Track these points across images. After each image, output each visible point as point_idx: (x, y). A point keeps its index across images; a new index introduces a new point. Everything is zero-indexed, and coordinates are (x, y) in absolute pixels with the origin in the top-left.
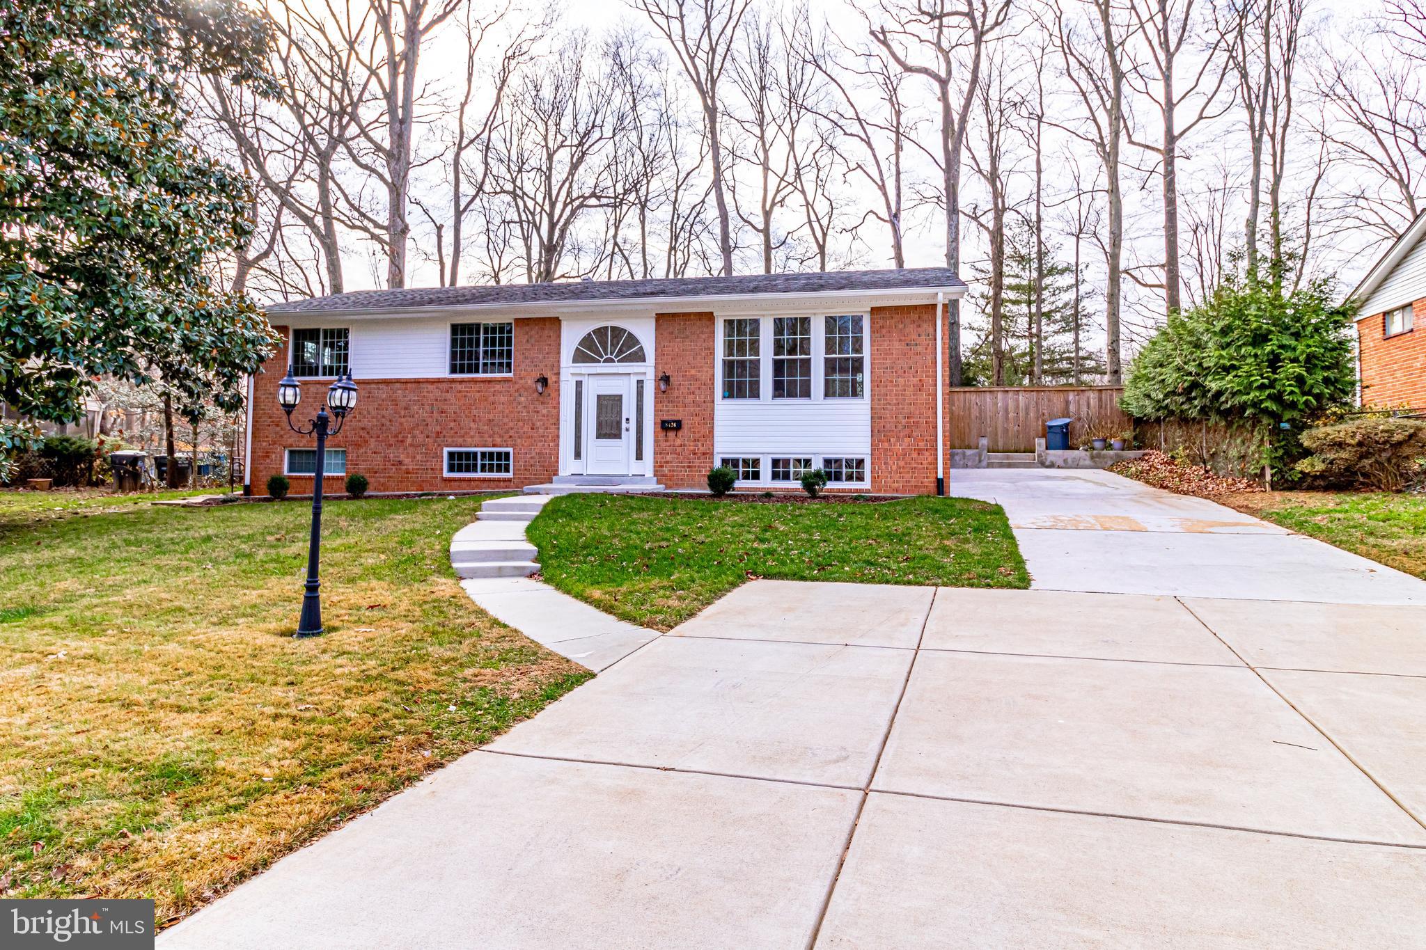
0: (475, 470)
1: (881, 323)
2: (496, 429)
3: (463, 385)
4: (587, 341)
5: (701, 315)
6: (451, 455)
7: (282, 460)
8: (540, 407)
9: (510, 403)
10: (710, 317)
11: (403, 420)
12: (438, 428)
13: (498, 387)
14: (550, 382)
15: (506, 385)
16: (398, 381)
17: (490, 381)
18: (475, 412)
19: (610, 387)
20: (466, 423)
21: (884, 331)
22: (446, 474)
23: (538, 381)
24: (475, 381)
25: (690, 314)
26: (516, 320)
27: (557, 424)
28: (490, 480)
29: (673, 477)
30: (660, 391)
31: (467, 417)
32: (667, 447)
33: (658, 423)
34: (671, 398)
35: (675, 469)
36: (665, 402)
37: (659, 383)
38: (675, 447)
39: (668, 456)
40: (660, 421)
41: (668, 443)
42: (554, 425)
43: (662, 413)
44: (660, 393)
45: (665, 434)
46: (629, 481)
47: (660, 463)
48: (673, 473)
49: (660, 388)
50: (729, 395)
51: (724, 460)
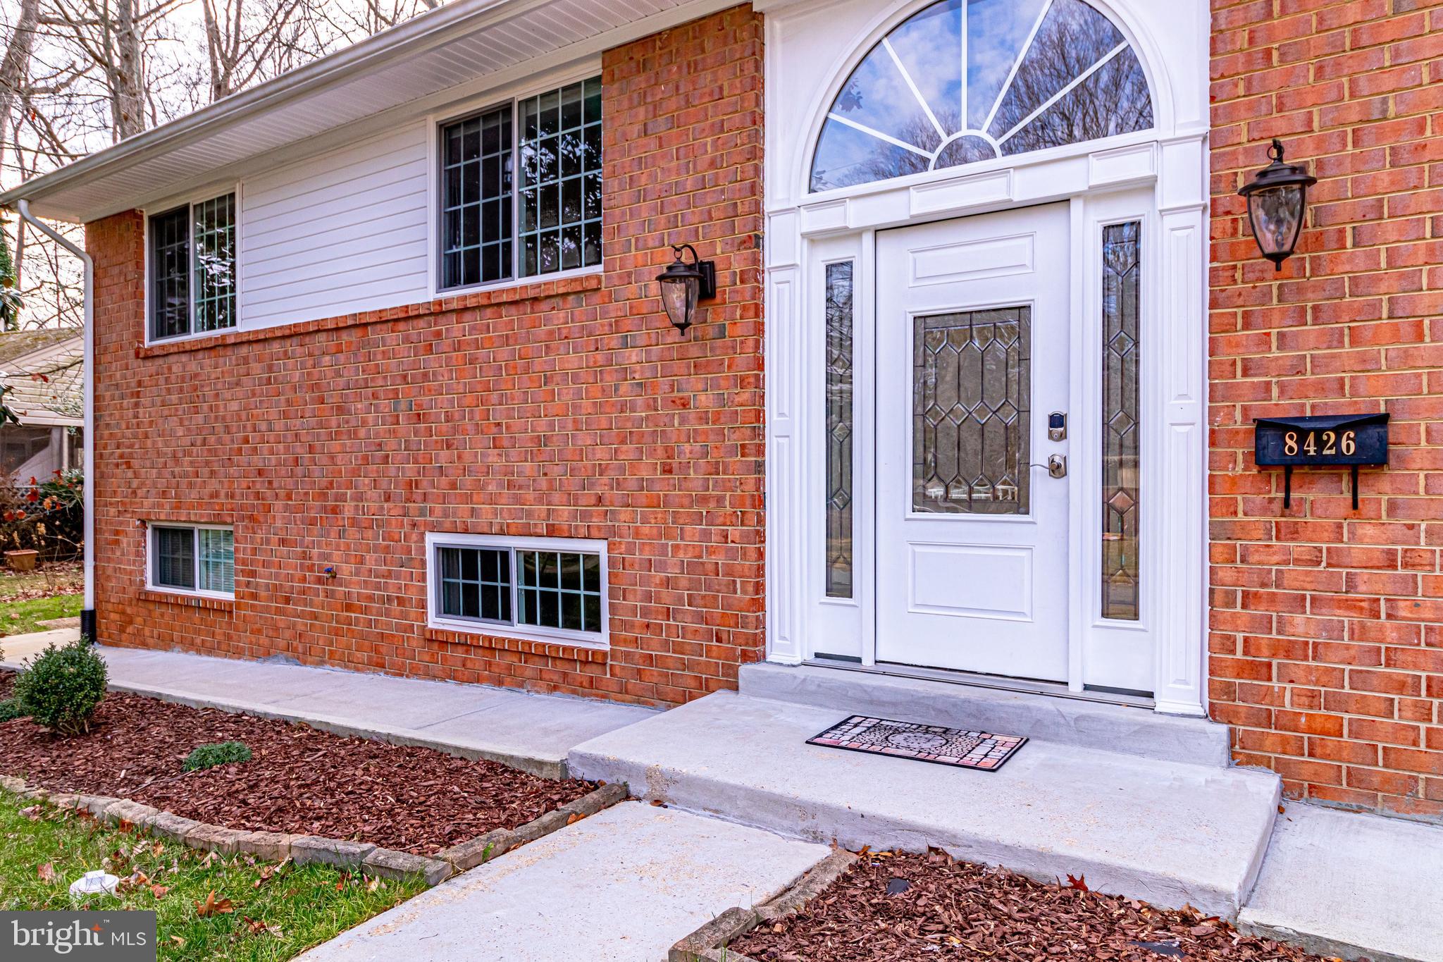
0: (506, 615)
2: (556, 471)
6: (446, 553)
7: (140, 554)
8: (692, 385)
9: (597, 372)
11: (335, 446)
12: (411, 470)
13: (562, 318)
14: (722, 278)
15: (584, 307)
16: (319, 328)
17: (538, 302)
18: (498, 413)
20: (478, 451)
22: (435, 621)
23: (666, 278)
24: (493, 303)
26: (610, 58)
27: (748, 449)
28: (543, 654)
29: (1329, 734)
30: (1239, 264)
31: (479, 430)
32: (1291, 567)
33: (1237, 432)
34: (1310, 295)
35: (1347, 690)
36: (1276, 318)
37: (1235, 221)
38: (1344, 571)
39: (1299, 618)
40: (1243, 423)
41: (1298, 547)
42: (742, 456)
43: (1256, 380)
44: (1238, 275)
45: (1282, 495)
46: (1062, 721)
47: (1246, 653)
48: (1333, 713)
49: (1243, 247)
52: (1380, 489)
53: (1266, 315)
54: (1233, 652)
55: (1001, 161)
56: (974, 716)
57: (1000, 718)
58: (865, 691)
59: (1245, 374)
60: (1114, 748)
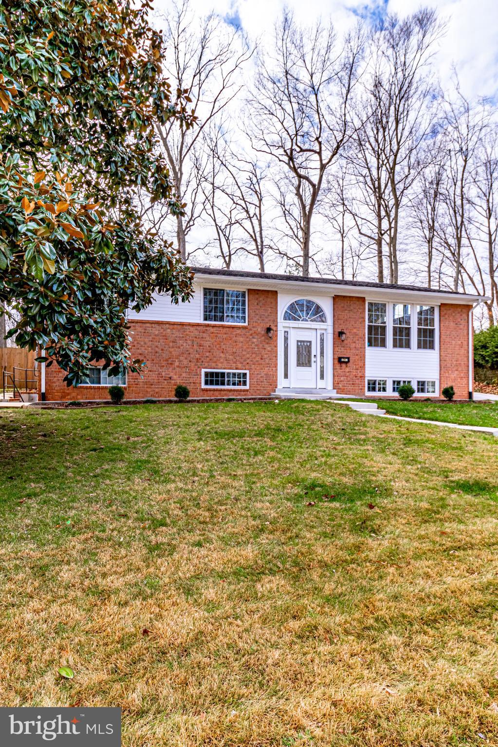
0: (223, 384)
1: (445, 311)
2: (238, 358)
3: (215, 329)
4: (292, 307)
5: (358, 298)
6: (207, 374)
8: (266, 346)
9: (247, 342)
10: (363, 299)
11: (171, 350)
12: (197, 356)
13: (238, 331)
14: (272, 330)
15: (244, 331)
16: (168, 323)
17: (233, 327)
18: (224, 347)
19: (306, 336)
20: (217, 353)
21: (447, 316)
22: (203, 386)
24: (223, 327)
25: (353, 297)
26: (249, 290)
27: (276, 357)
28: (234, 390)
29: (344, 390)
31: (218, 349)
32: (341, 373)
33: (336, 358)
34: (342, 345)
35: (346, 385)
36: (340, 347)
37: (336, 336)
38: (345, 373)
39: (342, 378)
41: (342, 371)
44: (336, 342)
45: (340, 365)
47: (337, 382)
48: (344, 388)
49: (337, 339)
50: (370, 345)
51: (368, 380)
52: (348, 365)
55: (309, 322)
59: (337, 352)
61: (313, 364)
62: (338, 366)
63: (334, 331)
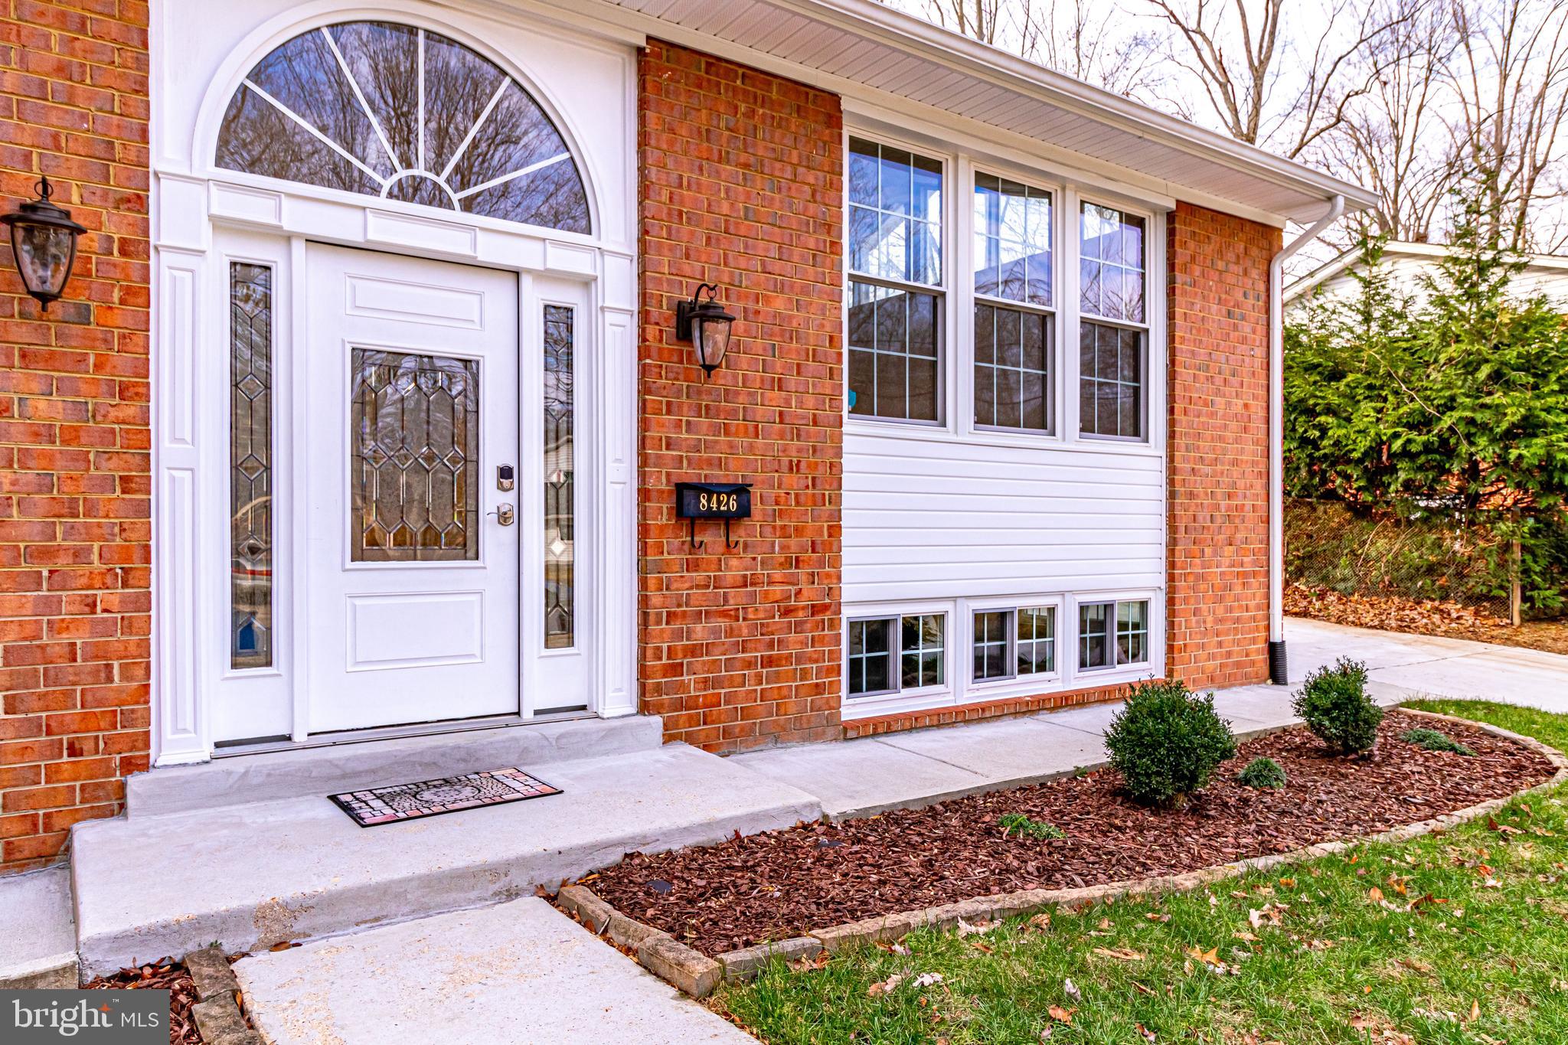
1: (1192, 246)
4: (299, 64)
5: (802, 96)
10: (831, 110)
14: (88, 240)
21: (1197, 269)
29: (714, 706)
30: (664, 364)
32: (694, 591)
33: (662, 492)
34: (705, 397)
35: (723, 673)
36: (685, 409)
37: (661, 331)
38: (722, 591)
39: (699, 627)
40: (667, 485)
41: (699, 576)
42: (123, 492)
43: (674, 453)
44: (663, 373)
45: (689, 539)
46: (546, 743)
47: (669, 658)
48: (716, 691)
49: (666, 352)
50: (861, 407)
51: (853, 625)
52: (739, 535)
53: (680, 405)
54: (660, 659)
55: (458, 215)
56: (464, 760)
57: (490, 755)
58: (337, 766)
59: (668, 448)
60: (587, 756)
61: (493, 538)
62: (672, 546)
63: (644, 297)
